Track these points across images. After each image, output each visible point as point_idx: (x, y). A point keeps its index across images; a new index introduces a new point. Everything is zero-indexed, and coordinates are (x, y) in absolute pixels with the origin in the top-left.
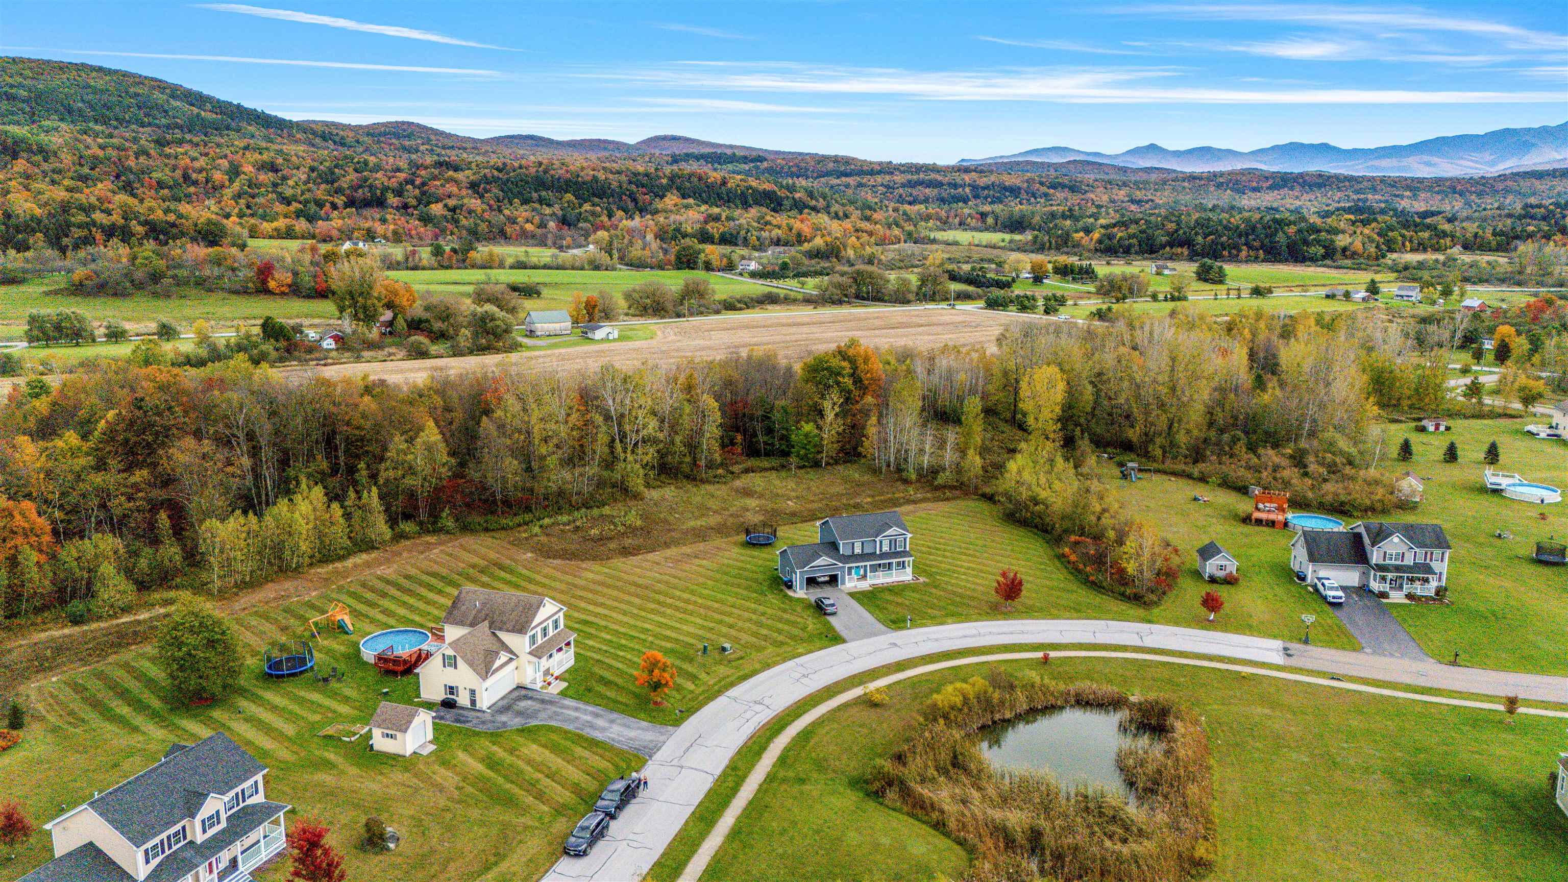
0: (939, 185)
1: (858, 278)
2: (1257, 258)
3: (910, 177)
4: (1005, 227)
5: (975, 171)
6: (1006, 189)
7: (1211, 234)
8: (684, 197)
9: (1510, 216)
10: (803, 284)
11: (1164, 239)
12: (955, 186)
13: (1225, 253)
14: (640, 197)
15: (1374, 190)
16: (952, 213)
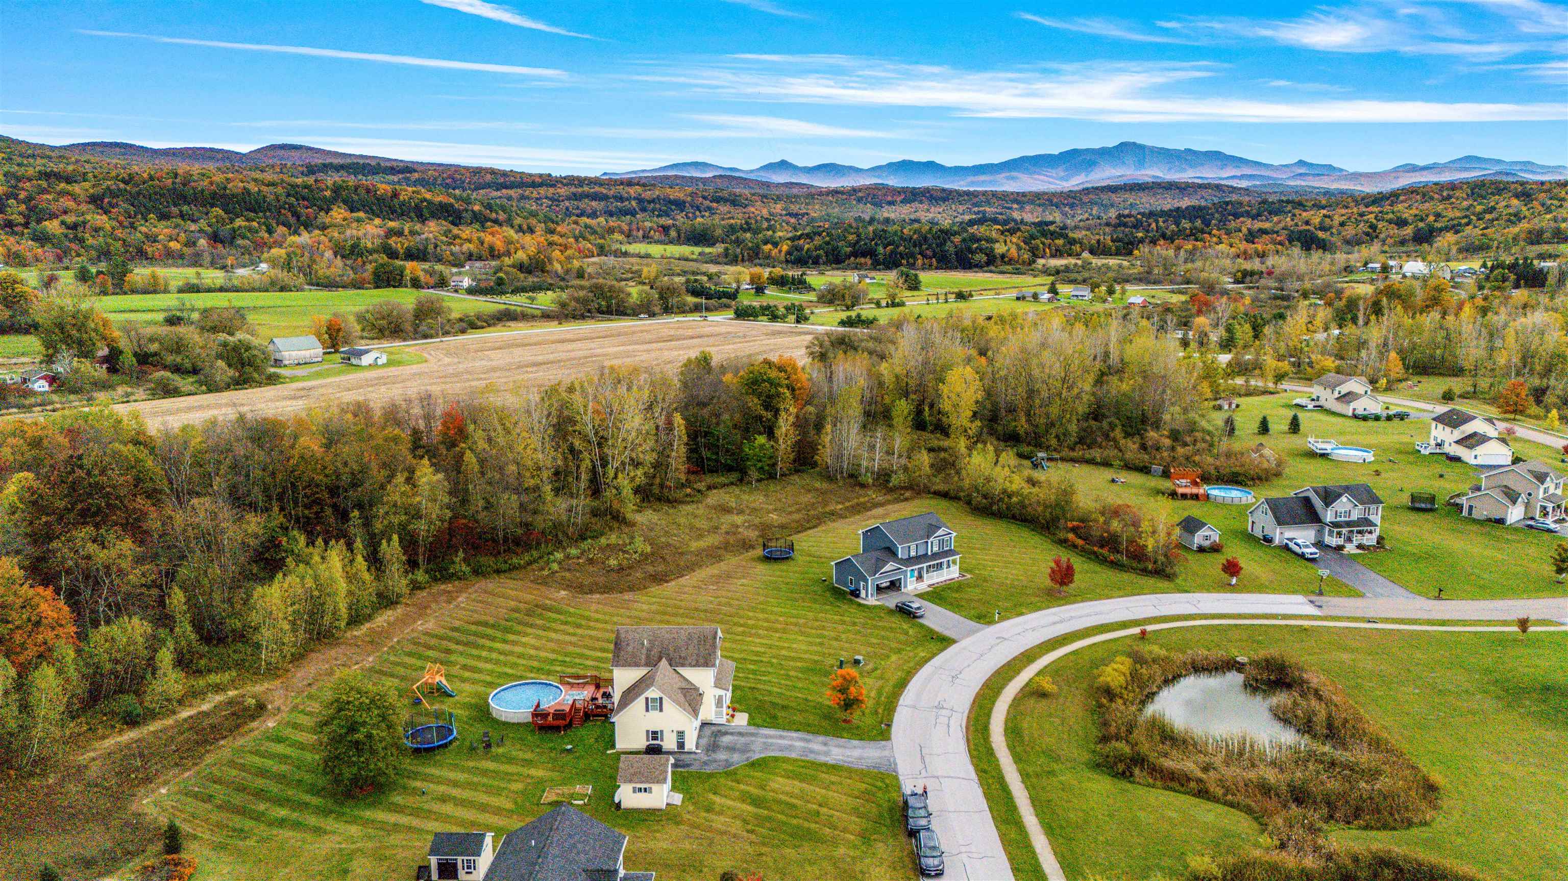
0: (605, 198)
1: (597, 290)
2: (931, 266)
3: (573, 190)
4: (689, 240)
5: (638, 184)
6: (672, 202)
7: (889, 244)
8: (352, 211)
9: (1108, 224)
10: (532, 299)
11: (849, 250)
12: (621, 199)
13: (904, 262)
14: (303, 211)
15: (988, 203)
16: (634, 227)
